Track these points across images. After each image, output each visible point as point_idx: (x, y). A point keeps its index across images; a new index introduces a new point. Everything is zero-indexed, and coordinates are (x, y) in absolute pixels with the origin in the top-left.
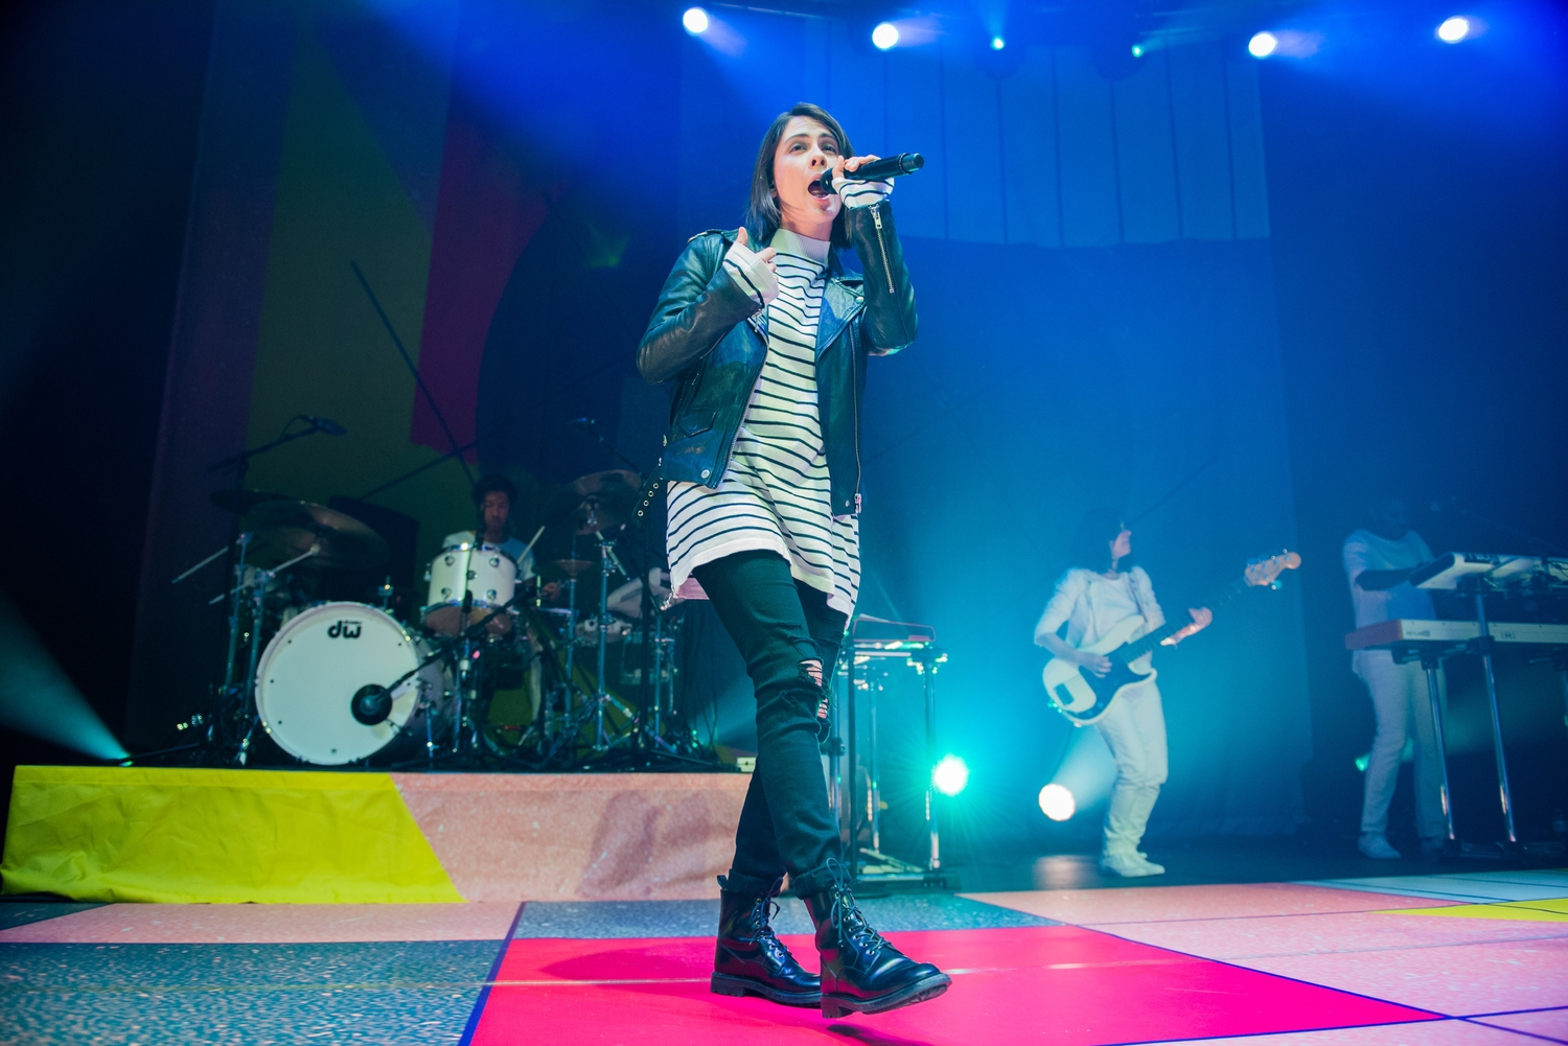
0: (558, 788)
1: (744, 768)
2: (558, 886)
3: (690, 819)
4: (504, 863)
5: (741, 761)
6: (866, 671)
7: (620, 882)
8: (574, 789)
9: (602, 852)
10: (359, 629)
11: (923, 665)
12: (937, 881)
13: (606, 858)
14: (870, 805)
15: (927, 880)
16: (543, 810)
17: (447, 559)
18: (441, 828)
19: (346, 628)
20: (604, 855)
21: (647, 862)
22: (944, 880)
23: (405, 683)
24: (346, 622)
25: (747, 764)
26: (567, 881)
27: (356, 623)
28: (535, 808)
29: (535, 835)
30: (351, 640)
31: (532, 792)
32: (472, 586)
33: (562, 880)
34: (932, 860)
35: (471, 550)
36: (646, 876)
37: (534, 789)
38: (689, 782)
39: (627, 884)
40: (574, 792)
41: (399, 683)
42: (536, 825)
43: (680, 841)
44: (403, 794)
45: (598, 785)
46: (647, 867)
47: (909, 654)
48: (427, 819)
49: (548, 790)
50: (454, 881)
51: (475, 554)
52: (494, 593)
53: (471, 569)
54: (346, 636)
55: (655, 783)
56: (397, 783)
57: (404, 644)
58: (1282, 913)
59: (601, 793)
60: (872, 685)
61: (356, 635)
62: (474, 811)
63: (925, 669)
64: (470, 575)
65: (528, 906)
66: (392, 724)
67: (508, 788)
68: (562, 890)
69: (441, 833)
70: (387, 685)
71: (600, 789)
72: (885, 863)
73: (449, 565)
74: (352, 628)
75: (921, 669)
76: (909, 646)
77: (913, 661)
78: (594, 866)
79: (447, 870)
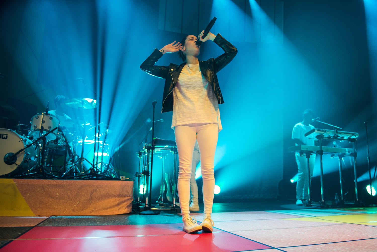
0: (65, 184)
2: (64, 211)
3: (104, 193)
4: (47, 204)
5: (121, 177)
6: (162, 153)
7: (82, 210)
8: (70, 184)
9: (77, 202)
10: (7, 136)
12: (174, 210)
13: (79, 203)
14: (161, 190)
15: (171, 210)
16: (60, 190)
17: (36, 117)
18: (28, 195)
19: (3, 136)
20: (78, 203)
21: (91, 205)
22: (176, 210)
23: (21, 153)
24: (3, 134)
25: (123, 178)
26: (66, 210)
27: (6, 134)
28: (57, 189)
29: (57, 197)
30: (4, 140)
31: (56, 185)
32: (44, 125)
33: (65, 210)
34: (173, 204)
35: (44, 115)
36: (90, 208)
37: (57, 184)
38: (104, 183)
39: (85, 211)
40: (69, 185)
41: (18, 153)
42: (57, 194)
43: (101, 199)
44: (16, 185)
45: (77, 183)
46: (91, 206)
47: (170, 149)
48: (24, 192)
49: (62, 184)
50: (32, 210)
51: (45, 116)
52: (50, 127)
53: (44, 120)
54: (3, 138)
55: (94, 183)
56: (15, 182)
57: (21, 141)
59: (78, 185)
60: (164, 157)
61: (6, 138)
62: (39, 190)
63: (174, 153)
64: (43, 122)
65: (51, 217)
66: (17, 165)
67: (49, 183)
68: (64, 212)
69: (28, 196)
70: (15, 153)
71: (77, 184)
72: (162, 205)
73: (37, 119)
74: (5, 136)
75: (173, 153)
76: (170, 147)
77: (171, 151)
78: (75, 206)
79: (30, 207)
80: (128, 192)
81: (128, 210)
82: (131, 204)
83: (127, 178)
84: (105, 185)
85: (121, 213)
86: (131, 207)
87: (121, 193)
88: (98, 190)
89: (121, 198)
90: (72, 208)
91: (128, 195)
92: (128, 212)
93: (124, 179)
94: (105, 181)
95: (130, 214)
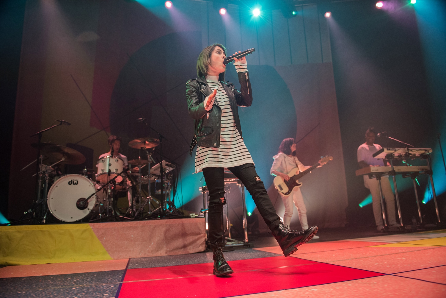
0: (138, 225)
1: (192, 217)
2: (140, 253)
4: (123, 247)
5: (191, 215)
7: (157, 251)
10: (77, 182)
11: (241, 185)
12: (247, 245)
13: (153, 244)
14: (228, 225)
15: (244, 245)
16: (134, 232)
18: (104, 238)
19: (73, 182)
22: (249, 245)
23: (92, 197)
24: (74, 180)
25: (192, 215)
26: (142, 252)
27: (77, 180)
28: (132, 231)
29: (132, 239)
30: (75, 185)
32: (111, 168)
33: (141, 251)
34: (246, 239)
35: (109, 158)
36: (165, 249)
37: (131, 226)
38: (176, 221)
39: (160, 251)
40: (143, 226)
41: (90, 197)
42: (132, 236)
43: (174, 239)
44: (93, 229)
45: (150, 223)
46: (165, 246)
47: (237, 182)
48: (100, 236)
49: (135, 226)
50: (109, 254)
51: (111, 159)
52: (117, 170)
53: (110, 163)
54: (74, 184)
56: (91, 226)
57: (91, 186)
58: (342, 249)
59: (151, 226)
61: (77, 184)
62: (114, 233)
64: (110, 165)
65: (131, 259)
66: (89, 209)
67: (124, 226)
68: (141, 254)
69: (105, 240)
70: (86, 198)
72: (232, 241)
73: (103, 162)
74: (75, 182)
75: (240, 186)
76: (237, 180)
77: (238, 184)
78: (150, 247)
79: (107, 251)
80: (200, 230)
81: (202, 248)
82: (204, 241)
83: (196, 215)
84: (177, 223)
85: (196, 252)
86: (204, 245)
87: (193, 231)
88: (171, 229)
89: (194, 236)
90: (147, 250)
91: (201, 233)
92: (203, 250)
93: (194, 217)
94: (177, 219)
95: (204, 252)
